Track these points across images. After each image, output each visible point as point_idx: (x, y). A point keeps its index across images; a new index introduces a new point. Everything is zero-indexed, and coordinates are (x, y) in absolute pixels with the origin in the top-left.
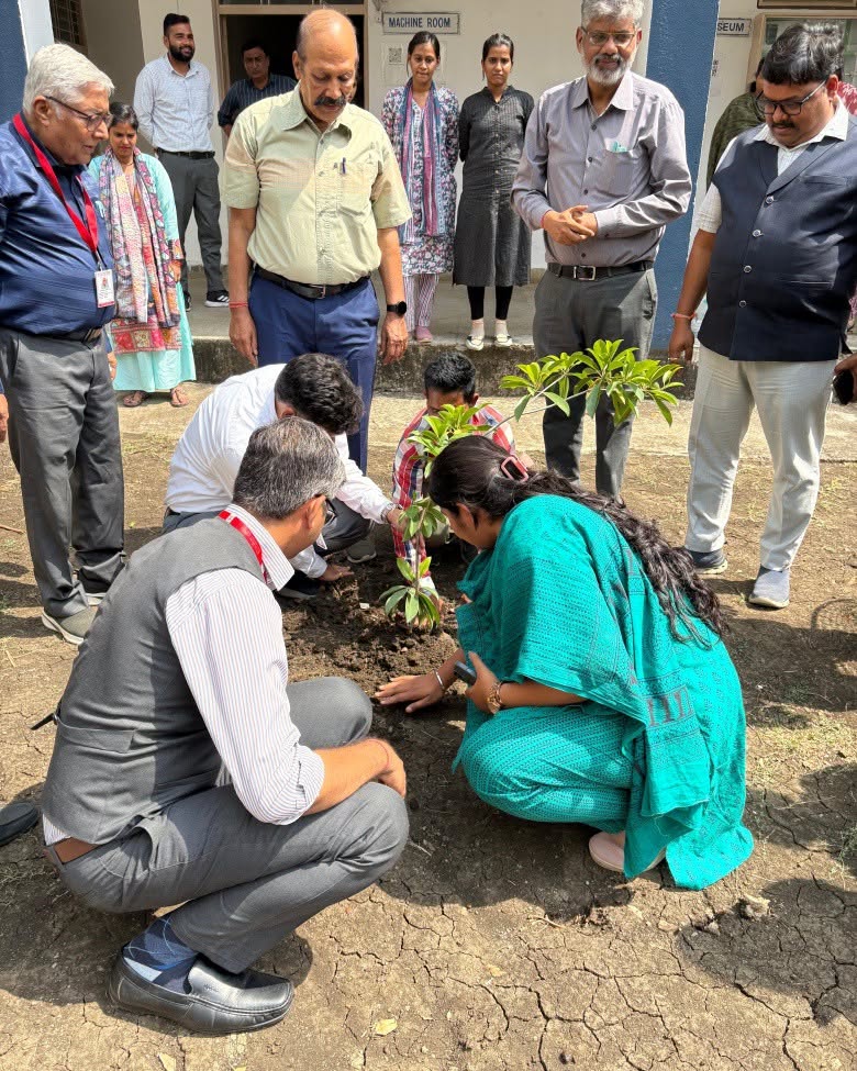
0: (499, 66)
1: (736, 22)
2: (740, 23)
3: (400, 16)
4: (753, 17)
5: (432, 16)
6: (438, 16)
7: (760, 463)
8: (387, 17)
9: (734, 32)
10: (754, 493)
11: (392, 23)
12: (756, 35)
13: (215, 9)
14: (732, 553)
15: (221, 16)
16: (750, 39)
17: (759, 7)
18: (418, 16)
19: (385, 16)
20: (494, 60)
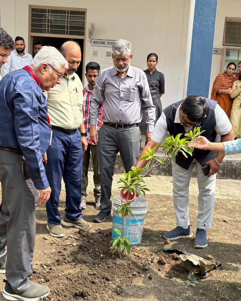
0: (152, 63)
1: (216, 49)
2: (217, 50)
3: (97, 41)
4: (221, 48)
5: (109, 41)
6: (111, 41)
7: (237, 201)
8: (93, 41)
9: (215, 53)
10: (237, 211)
11: (94, 42)
12: (222, 54)
13: (29, 34)
14: (233, 231)
15: (31, 36)
16: (221, 55)
17: (223, 45)
18: (105, 41)
19: (92, 40)
20: (151, 61)
